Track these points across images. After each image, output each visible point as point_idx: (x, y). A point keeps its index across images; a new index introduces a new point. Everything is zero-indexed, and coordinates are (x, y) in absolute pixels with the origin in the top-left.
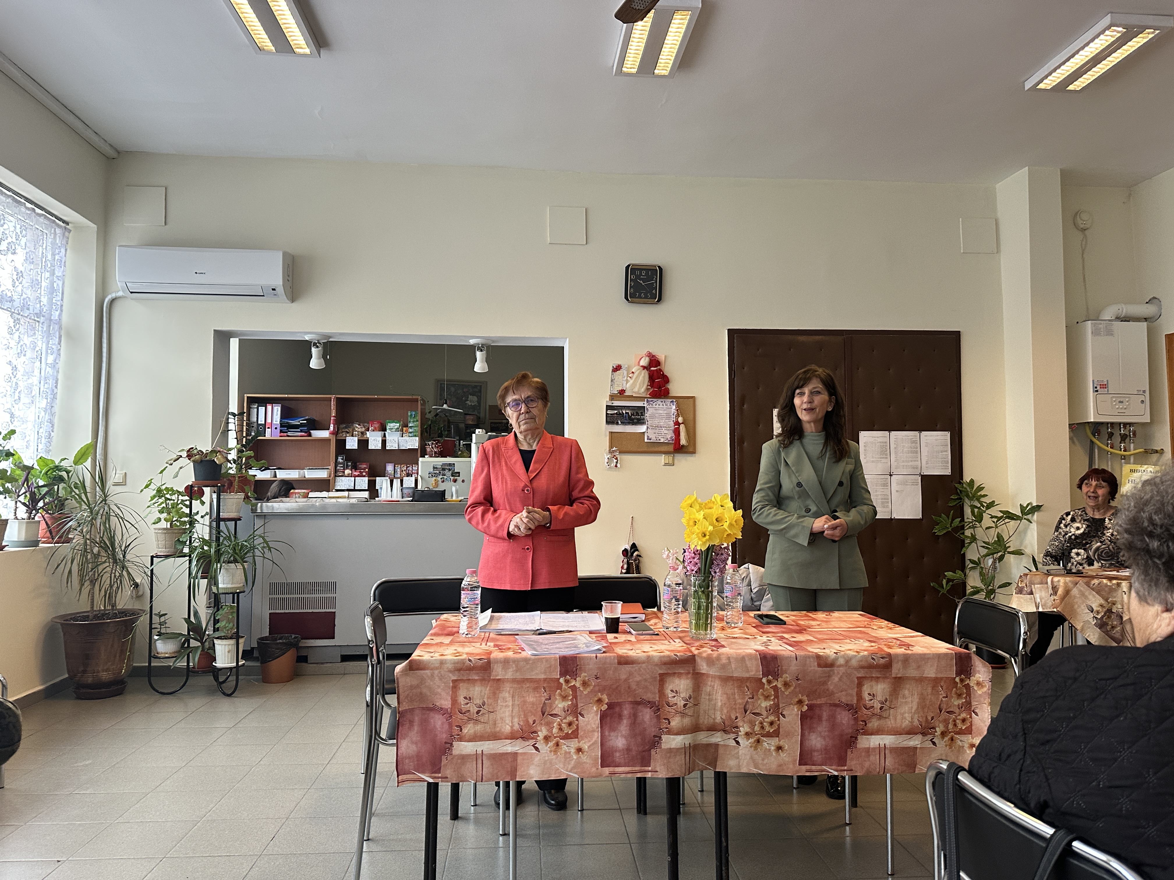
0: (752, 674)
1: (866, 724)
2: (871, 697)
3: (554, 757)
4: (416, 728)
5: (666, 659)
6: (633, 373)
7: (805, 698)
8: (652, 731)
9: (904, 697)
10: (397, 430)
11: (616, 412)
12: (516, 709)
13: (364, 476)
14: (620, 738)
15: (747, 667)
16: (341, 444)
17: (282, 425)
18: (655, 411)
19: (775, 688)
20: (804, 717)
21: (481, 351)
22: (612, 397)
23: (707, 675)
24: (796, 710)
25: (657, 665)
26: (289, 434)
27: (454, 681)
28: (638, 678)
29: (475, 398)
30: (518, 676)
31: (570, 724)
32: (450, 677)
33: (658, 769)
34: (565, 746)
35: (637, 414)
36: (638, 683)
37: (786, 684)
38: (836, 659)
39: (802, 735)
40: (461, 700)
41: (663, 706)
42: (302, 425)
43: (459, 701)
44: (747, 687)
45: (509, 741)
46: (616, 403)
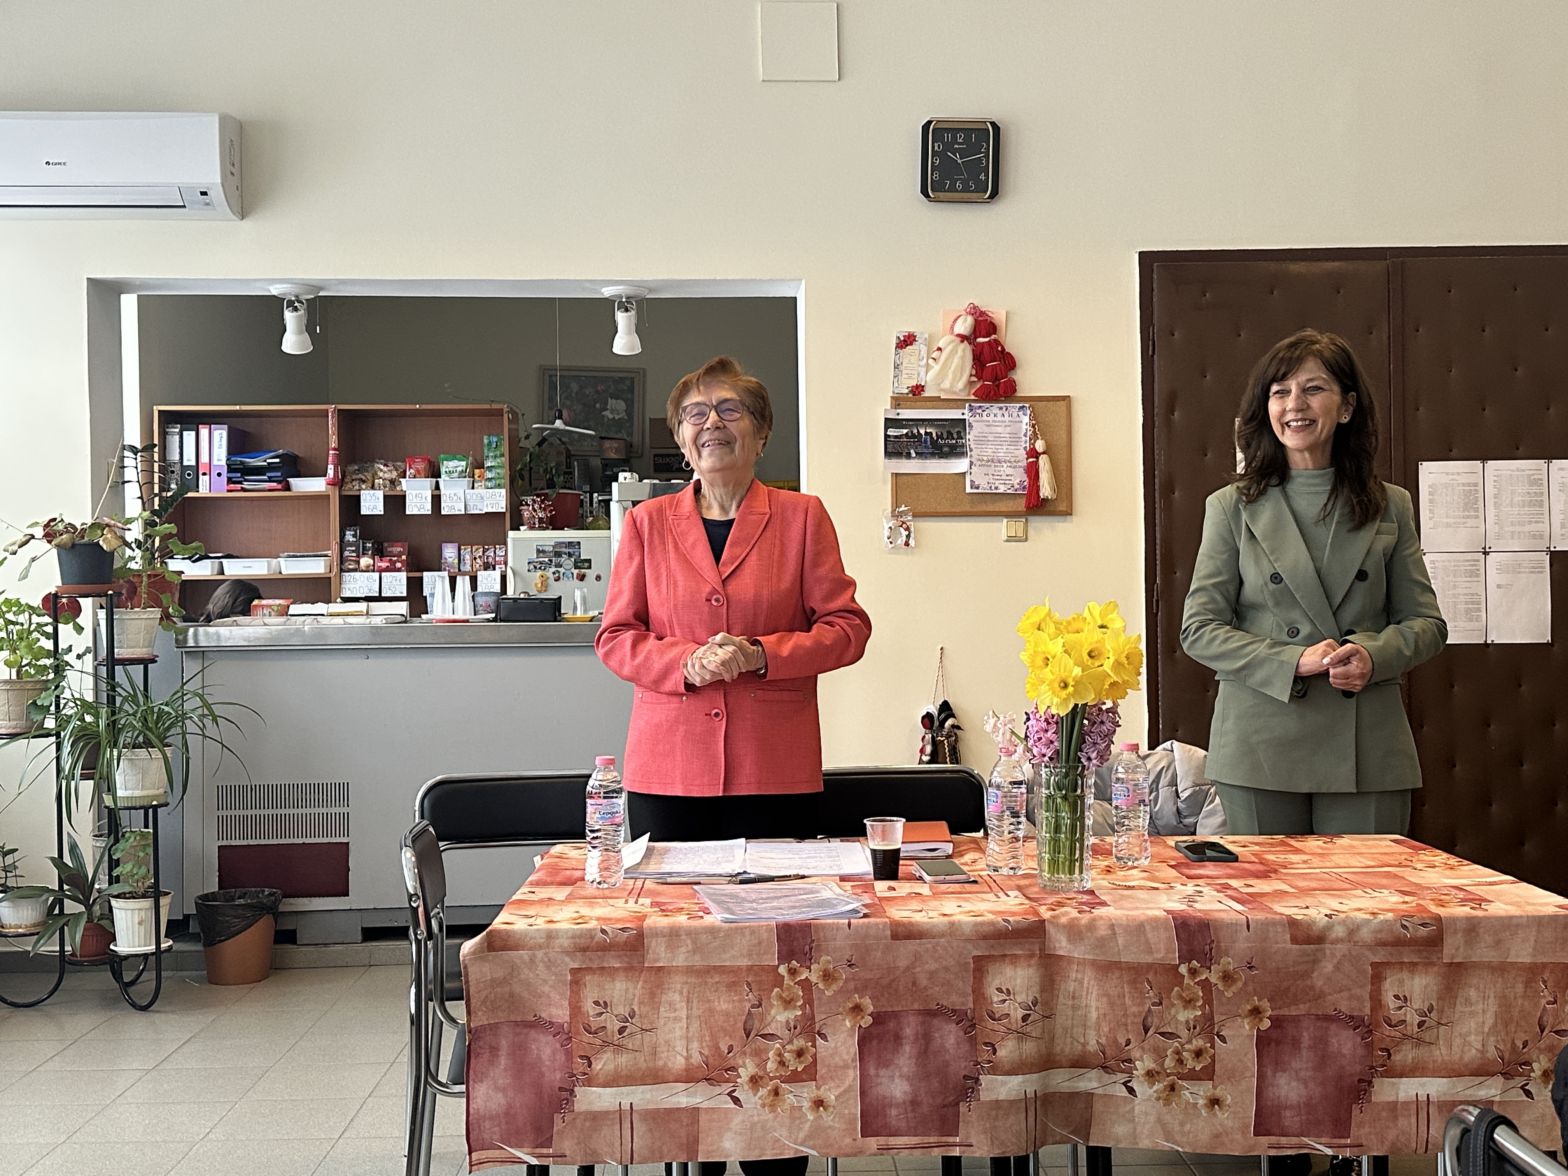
0: (1158, 956)
1: (1390, 1055)
2: (1399, 1003)
3: (771, 1116)
4: (503, 1061)
5: (986, 929)
6: (939, 349)
7: (1265, 1004)
8: (960, 1067)
9: (1468, 1001)
10: (462, 474)
11: (905, 431)
12: (695, 1026)
13: (399, 570)
14: (897, 1081)
15: (1147, 942)
16: (351, 504)
17: (231, 469)
18: (986, 429)
19: (1206, 985)
20: (1263, 1041)
21: (627, 310)
22: (898, 402)
23: (1069, 960)
24: (1247, 1027)
25: (968, 940)
26: (246, 485)
27: (574, 971)
28: (932, 966)
29: (621, 405)
30: (697, 961)
31: (800, 1053)
32: (567, 965)
33: (973, 1141)
34: (791, 1096)
35: (950, 435)
36: (932, 975)
37: (1227, 977)
38: (1329, 928)
39: (1261, 1077)
40: (589, 1007)
41: (982, 1019)
42: (271, 467)
43: (584, 1009)
44: (1149, 982)
45: (682, 1086)
46: (906, 414)
